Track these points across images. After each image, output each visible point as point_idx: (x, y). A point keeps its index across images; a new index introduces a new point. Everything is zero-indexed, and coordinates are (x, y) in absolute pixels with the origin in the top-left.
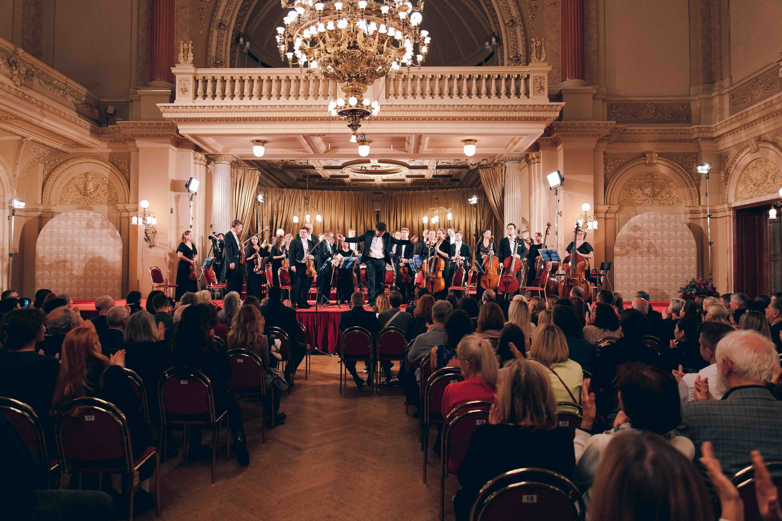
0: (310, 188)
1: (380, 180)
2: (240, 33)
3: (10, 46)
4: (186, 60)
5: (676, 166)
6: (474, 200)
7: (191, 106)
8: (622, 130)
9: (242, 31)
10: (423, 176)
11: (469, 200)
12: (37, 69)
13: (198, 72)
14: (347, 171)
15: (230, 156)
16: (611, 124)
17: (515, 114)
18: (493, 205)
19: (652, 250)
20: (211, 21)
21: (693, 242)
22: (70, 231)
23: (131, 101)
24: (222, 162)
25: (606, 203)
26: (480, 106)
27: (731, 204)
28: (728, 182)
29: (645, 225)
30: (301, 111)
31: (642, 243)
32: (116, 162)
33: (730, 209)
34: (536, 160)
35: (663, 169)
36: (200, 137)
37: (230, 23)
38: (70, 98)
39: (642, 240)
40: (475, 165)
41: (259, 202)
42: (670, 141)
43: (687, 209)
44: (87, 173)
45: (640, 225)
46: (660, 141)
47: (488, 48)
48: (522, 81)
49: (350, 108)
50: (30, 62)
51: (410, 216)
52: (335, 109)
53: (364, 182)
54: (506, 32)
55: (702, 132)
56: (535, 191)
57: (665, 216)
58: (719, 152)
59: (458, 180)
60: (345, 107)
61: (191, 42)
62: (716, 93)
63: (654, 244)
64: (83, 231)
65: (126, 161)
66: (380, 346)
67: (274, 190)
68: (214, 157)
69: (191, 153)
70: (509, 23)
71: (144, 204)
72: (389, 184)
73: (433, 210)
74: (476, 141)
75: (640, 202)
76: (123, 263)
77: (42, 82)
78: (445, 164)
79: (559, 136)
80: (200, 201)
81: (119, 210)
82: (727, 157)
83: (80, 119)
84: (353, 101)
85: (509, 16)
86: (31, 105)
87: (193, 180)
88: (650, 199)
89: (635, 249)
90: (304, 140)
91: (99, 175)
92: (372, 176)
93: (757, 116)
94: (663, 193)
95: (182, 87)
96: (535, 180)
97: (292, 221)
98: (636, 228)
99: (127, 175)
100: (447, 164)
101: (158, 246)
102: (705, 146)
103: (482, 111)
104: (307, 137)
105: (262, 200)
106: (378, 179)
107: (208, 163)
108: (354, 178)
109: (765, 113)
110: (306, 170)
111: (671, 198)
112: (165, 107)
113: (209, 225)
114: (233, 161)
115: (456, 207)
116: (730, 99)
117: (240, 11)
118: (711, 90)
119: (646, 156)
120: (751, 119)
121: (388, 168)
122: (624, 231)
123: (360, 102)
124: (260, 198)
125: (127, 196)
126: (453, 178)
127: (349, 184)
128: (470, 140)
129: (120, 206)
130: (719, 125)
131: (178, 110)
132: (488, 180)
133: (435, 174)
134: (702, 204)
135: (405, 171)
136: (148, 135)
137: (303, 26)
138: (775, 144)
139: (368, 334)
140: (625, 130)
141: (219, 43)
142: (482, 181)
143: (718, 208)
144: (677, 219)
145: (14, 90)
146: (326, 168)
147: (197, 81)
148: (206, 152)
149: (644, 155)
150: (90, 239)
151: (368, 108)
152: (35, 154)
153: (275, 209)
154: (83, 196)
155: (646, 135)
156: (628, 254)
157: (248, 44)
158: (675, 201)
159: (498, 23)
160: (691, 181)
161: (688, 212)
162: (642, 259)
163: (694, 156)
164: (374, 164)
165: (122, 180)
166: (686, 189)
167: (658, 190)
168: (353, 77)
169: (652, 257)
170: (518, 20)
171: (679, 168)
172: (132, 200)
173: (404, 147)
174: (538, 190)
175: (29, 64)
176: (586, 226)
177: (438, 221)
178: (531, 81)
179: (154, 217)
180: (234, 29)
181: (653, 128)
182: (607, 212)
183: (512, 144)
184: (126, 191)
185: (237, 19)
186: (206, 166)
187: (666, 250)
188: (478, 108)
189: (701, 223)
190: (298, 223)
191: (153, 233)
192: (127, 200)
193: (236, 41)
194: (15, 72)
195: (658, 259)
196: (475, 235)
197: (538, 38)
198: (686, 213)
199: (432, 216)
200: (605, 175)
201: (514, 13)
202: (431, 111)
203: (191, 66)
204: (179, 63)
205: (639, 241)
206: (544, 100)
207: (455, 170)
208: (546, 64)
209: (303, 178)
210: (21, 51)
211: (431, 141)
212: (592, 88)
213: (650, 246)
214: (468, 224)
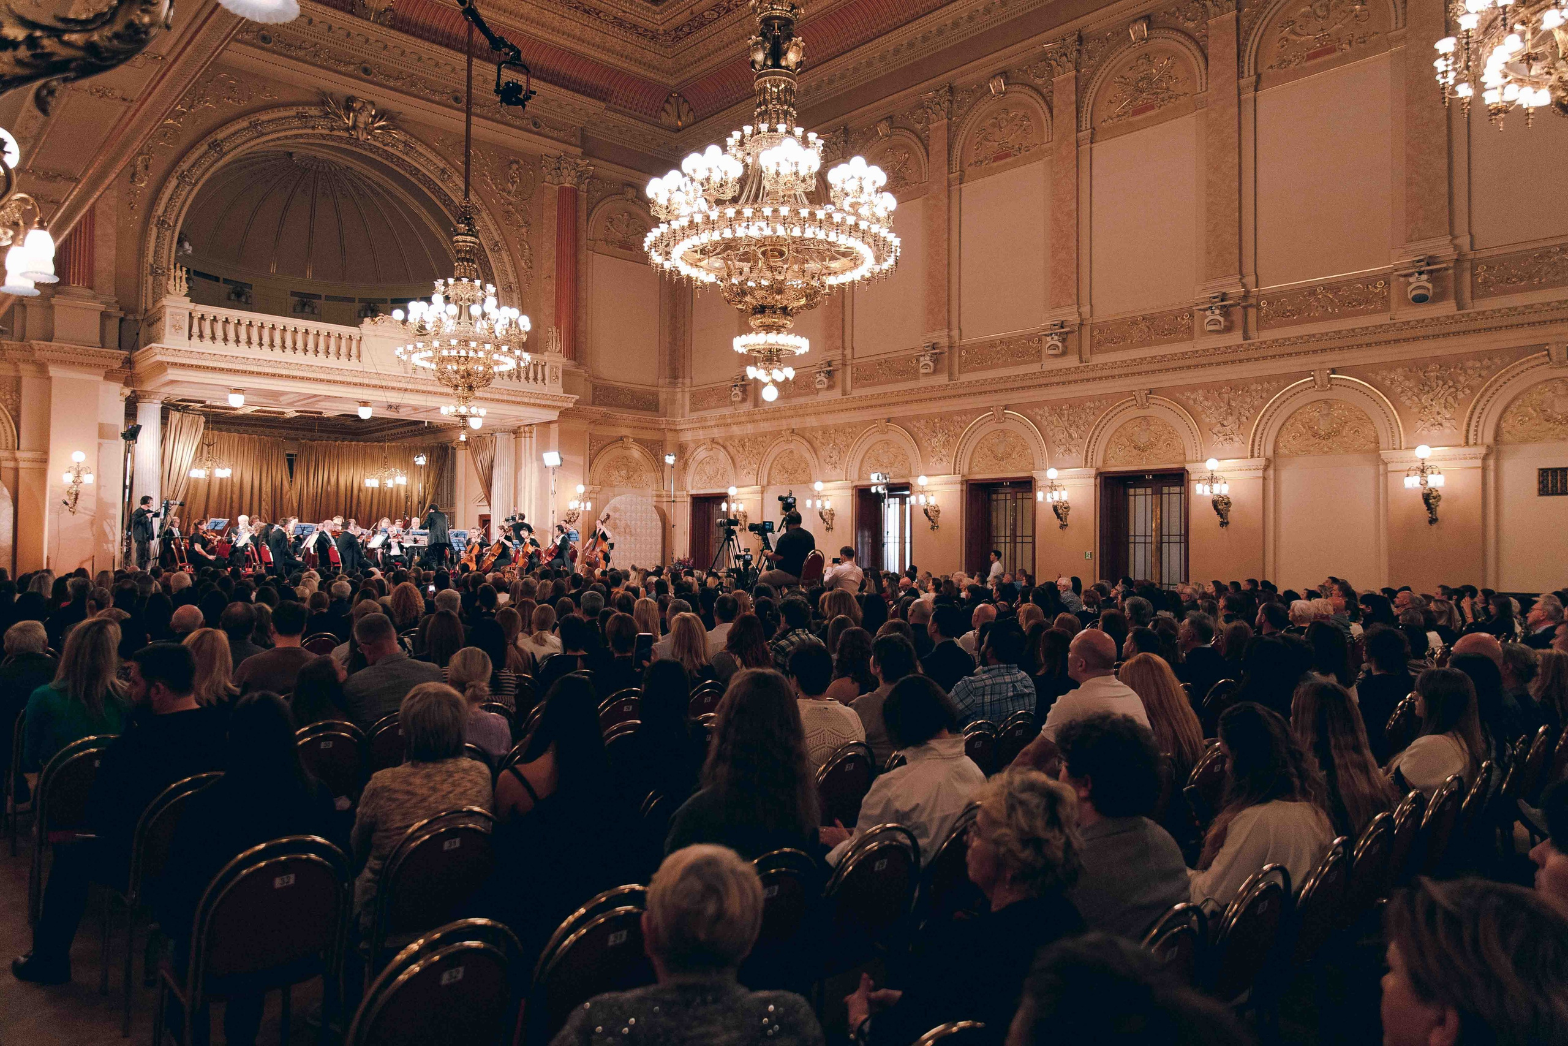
4: (178, 291)
5: (646, 451)
6: (421, 461)
8: (610, 415)
11: (415, 459)
13: (194, 308)
17: (536, 401)
20: (149, 214)
21: (659, 523)
24: (153, 402)
25: (591, 484)
27: (689, 491)
28: (687, 472)
29: (623, 507)
30: (329, 373)
31: (620, 523)
33: (688, 495)
34: (528, 435)
35: (636, 453)
39: (620, 521)
42: (643, 428)
43: (654, 493)
45: (619, 507)
46: (635, 427)
48: (540, 368)
51: (336, 471)
55: (668, 424)
56: (525, 467)
57: (638, 499)
58: (679, 446)
62: (679, 389)
63: (629, 525)
69: (119, 388)
71: (78, 456)
75: (617, 484)
76: (13, 533)
82: (686, 450)
88: (625, 481)
89: (615, 529)
93: (713, 423)
94: (635, 476)
95: (172, 322)
96: (526, 456)
98: (615, 510)
101: (80, 512)
102: (669, 436)
109: (718, 422)
111: (641, 481)
112: (163, 348)
116: (690, 397)
118: (674, 384)
119: (623, 440)
120: (709, 424)
122: (606, 512)
125: (10, 438)
130: (683, 419)
132: (476, 449)
134: (666, 488)
138: (725, 448)
141: (159, 246)
143: (681, 494)
144: (648, 502)
147: (191, 319)
149: (621, 439)
155: (626, 421)
158: (645, 485)
160: (657, 469)
161: (654, 495)
162: (620, 539)
163: (660, 445)
166: (653, 474)
167: (631, 473)
169: (628, 537)
170: (515, 286)
171: (651, 455)
172: (25, 445)
174: (529, 467)
176: (579, 506)
178: (547, 369)
181: (629, 414)
182: (590, 492)
184: (9, 431)
187: (638, 530)
189: (665, 507)
192: (11, 444)
195: (633, 539)
196: (419, 503)
198: (653, 497)
200: (590, 456)
203: (186, 300)
204: (168, 292)
206: (557, 389)
208: (561, 355)
212: (583, 369)
213: (627, 526)
214: (409, 487)
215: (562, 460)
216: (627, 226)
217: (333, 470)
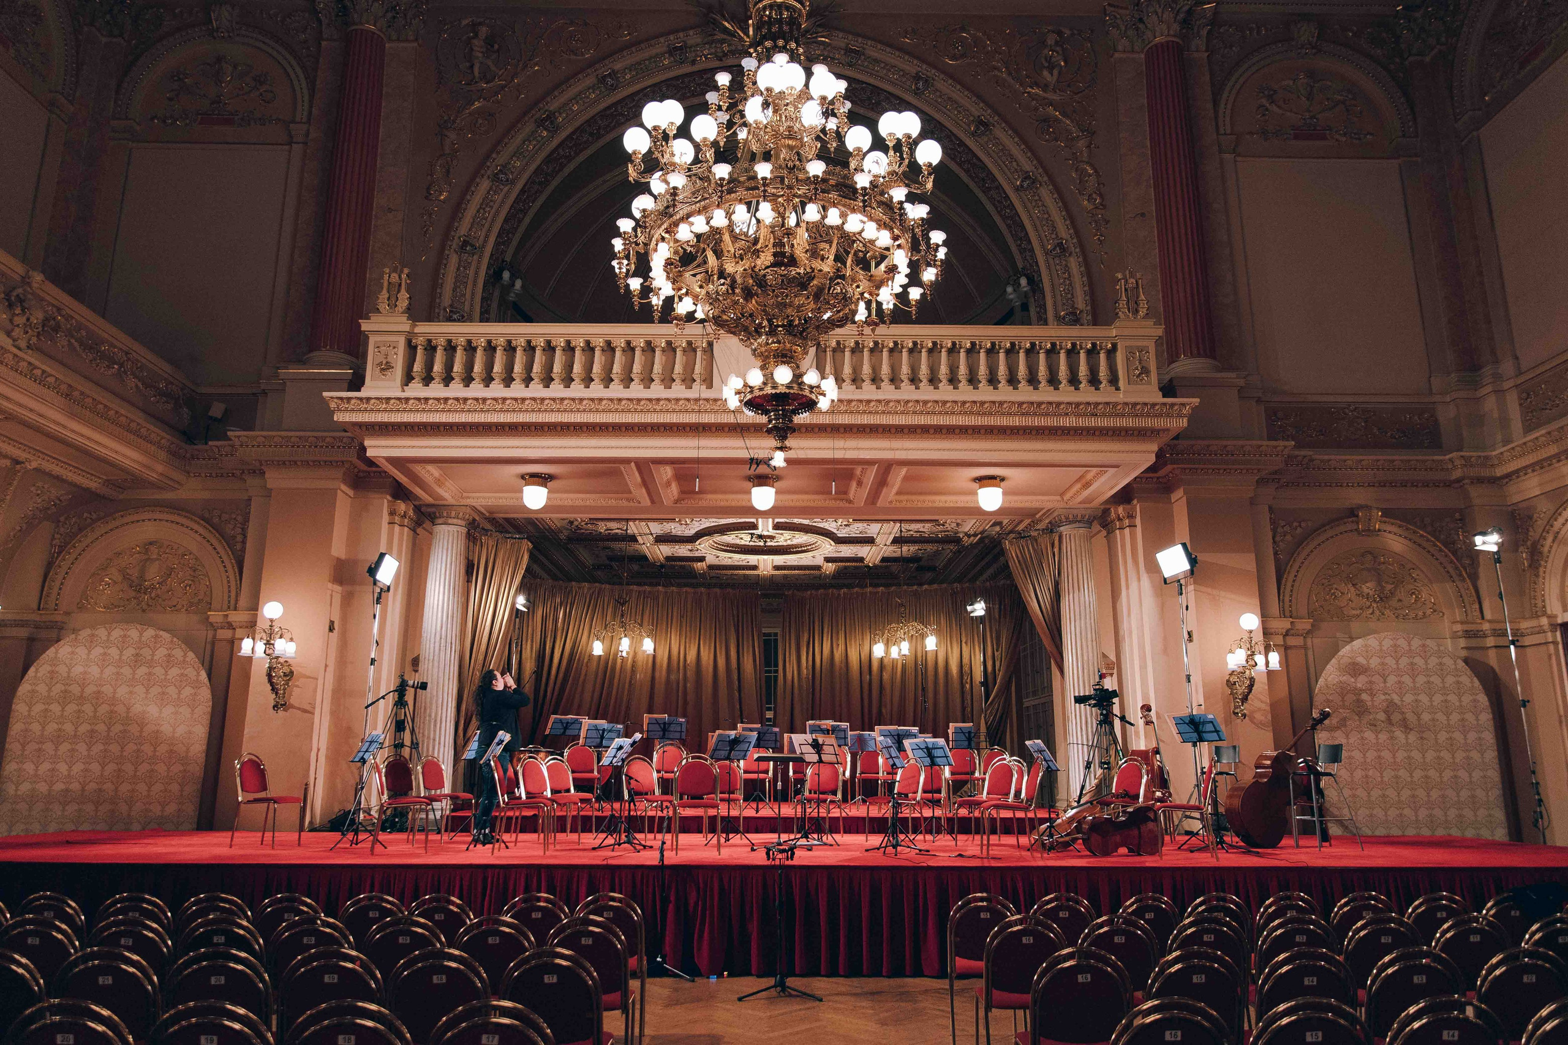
1: (770, 567)
2: (503, 261)
3: (15, 267)
4: (393, 306)
5: (1422, 536)
6: (979, 609)
7: (399, 399)
8: (1306, 460)
9: (508, 258)
10: (862, 559)
11: (969, 608)
12: (68, 318)
13: (417, 330)
14: (704, 547)
15: (469, 510)
16: (1285, 447)
17: (1093, 422)
19: (1397, 717)
20: (446, 236)
21: (1483, 699)
22: (95, 671)
23: (264, 393)
24: (450, 521)
25: (1283, 614)
26: (1021, 404)
27: (1556, 616)
28: (1541, 570)
29: (1374, 662)
30: (636, 411)
31: (1372, 701)
32: (216, 520)
33: (1554, 626)
35: (1394, 541)
36: (410, 465)
37: (485, 241)
38: (131, 382)
39: (1372, 695)
40: (975, 535)
41: (518, 610)
42: (1404, 484)
43: (1458, 627)
44: (151, 544)
45: (1364, 662)
46: (1383, 484)
47: (1011, 297)
48: (1102, 356)
49: (774, 391)
50: (55, 303)
52: (738, 393)
53: (736, 572)
54: (1049, 268)
55: (1471, 466)
56: (1127, 588)
57: (1416, 643)
58: (1510, 509)
59: (932, 569)
60: (761, 389)
61: (406, 271)
62: (1489, 389)
63: (1399, 703)
64: (126, 671)
65: (240, 518)
67: (548, 588)
68: (433, 510)
69: (384, 502)
70: (1054, 249)
71: (272, 610)
72: (785, 577)
73: (896, 630)
74: (1003, 479)
75: (1354, 612)
76: (209, 744)
77: (76, 344)
78: (912, 533)
79: (1177, 472)
80: (395, 604)
81: (211, 624)
82: (1530, 518)
83: (148, 425)
84: (783, 375)
85: (1054, 236)
86: (46, 391)
87: (387, 557)
88: (1375, 605)
89: (1360, 714)
90: (637, 474)
91: (176, 547)
92: (752, 559)
94: (1401, 594)
95: (381, 358)
96: (1125, 562)
97: (588, 648)
98: (1355, 669)
99: (238, 546)
100: (915, 535)
101: (292, 707)
102: (1478, 495)
103: (1023, 414)
104: (644, 466)
105: (524, 606)
106: (766, 564)
107: (418, 523)
108: (716, 562)
110: (617, 546)
111: (1419, 604)
112: (341, 399)
113: (409, 658)
114: (474, 520)
116: (1520, 398)
117: (506, 220)
118: (1474, 384)
119: (1357, 516)
121: (789, 542)
122: (1331, 676)
123: (798, 377)
124: (521, 601)
125: (233, 594)
126: (921, 563)
127: (703, 575)
128: (992, 478)
129: (215, 616)
130: (1508, 451)
131: (369, 407)
132: (1024, 564)
133: (887, 554)
134: (1488, 615)
135: (828, 548)
136: (295, 462)
137: (678, 217)
140: (1311, 460)
141: (460, 281)
142: (1011, 565)
143: (1525, 625)
144: (1442, 648)
145: (11, 357)
146: (661, 539)
147: (411, 348)
148: (417, 498)
149: (1352, 513)
150: (140, 690)
151: (811, 392)
152: (39, 501)
153: (551, 626)
154: (133, 594)
155: (1355, 472)
156: (1345, 726)
157: (518, 284)
158: (1429, 612)
159: (1032, 250)
160: (1456, 568)
161: (1460, 633)
162: (1377, 738)
163: (1457, 515)
164: (766, 533)
165: (225, 558)
166: (1448, 586)
167: (1389, 587)
168: (778, 326)
169: (1399, 734)
170: (1072, 244)
171: (1428, 540)
172: (243, 601)
173: (846, 493)
174: (1134, 585)
175: (53, 305)
176: (1251, 663)
177: (903, 654)
178: (1120, 357)
179: (292, 640)
180: (492, 255)
181: (1368, 458)
182: (1286, 634)
183: (1078, 486)
184: (233, 584)
185: (499, 235)
186: (414, 531)
187: (1426, 717)
188: (1015, 409)
189: (1492, 658)
190: (601, 657)
191: (285, 675)
192: (233, 602)
193: (494, 277)
194: (20, 320)
195: (1412, 737)
196: (982, 684)
197: (1131, 272)
198: (1454, 636)
199: (894, 643)
200: (1276, 554)
201: (1064, 231)
202: (914, 413)
203: (404, 319)
204: (378, 311)
205: (1364, 696)
206: (1150, 393)
207: (930, 548)
208: (1150, 322)
209: (607, 562)
210: (38, 278)
211: (906, 478)
212: (1233, 375)
213: (1390, 708)
214: (966, 660)
215: (1193, 561)
216: (1310, 97)
217: (838, 639)
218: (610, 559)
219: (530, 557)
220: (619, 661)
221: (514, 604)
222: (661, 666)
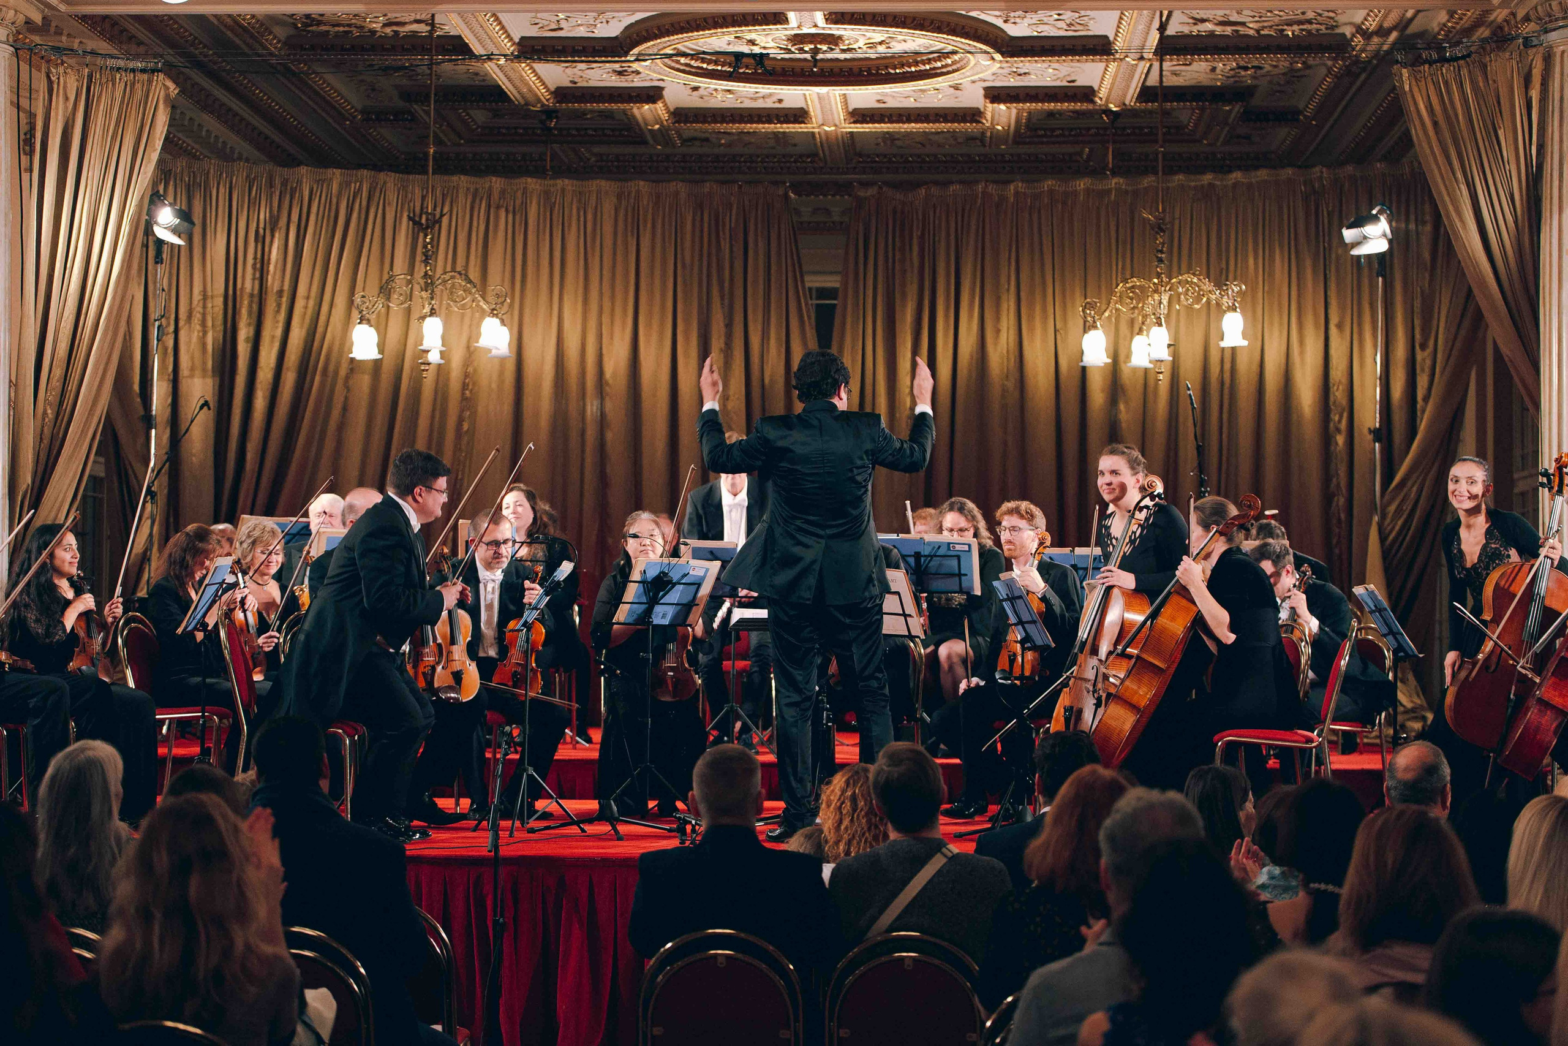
0: (447, 165)
1: (840, 115)
6: (1374, 237)
10: (1088, 94)
11: (1349, 234)
18: (1476, 266)
40: (1381, 32)
41: (160, 243)
51: (1007, 322)
53: (749, 127)
59: (1287, 116)
66: (844, 1033)
67: (239, 179)
72: (890, 137)
73: (1141, 295)
78: (1209, 26)
92: (791, 95)
97: (345, 342)
100: (1219, 30)
105: (175, 231)
106: (828, 109)
108: (691, 101)
110: (419, 62)
114: (28, 22)
115: (1269, 275)
121: (881, 49)
124: (166, 217)
126: (1257, 101)
127: (663, 135)
133: (1153, 80)
135: (984, 67)
139: (784, 973)
142: (1416, 133)
153: (248, 283)
177: (1165, 354)
190: (377, 364)
196: (1377, 434)
199: (1137, 328)
207: (1273, 64)
209: (401, 104)
214: (1338, 372)
217: (998, 319)
218: (407, 96)
219: (172, 123)
220: (429, 379)
221: (145, 227)
222: (538, 387)
